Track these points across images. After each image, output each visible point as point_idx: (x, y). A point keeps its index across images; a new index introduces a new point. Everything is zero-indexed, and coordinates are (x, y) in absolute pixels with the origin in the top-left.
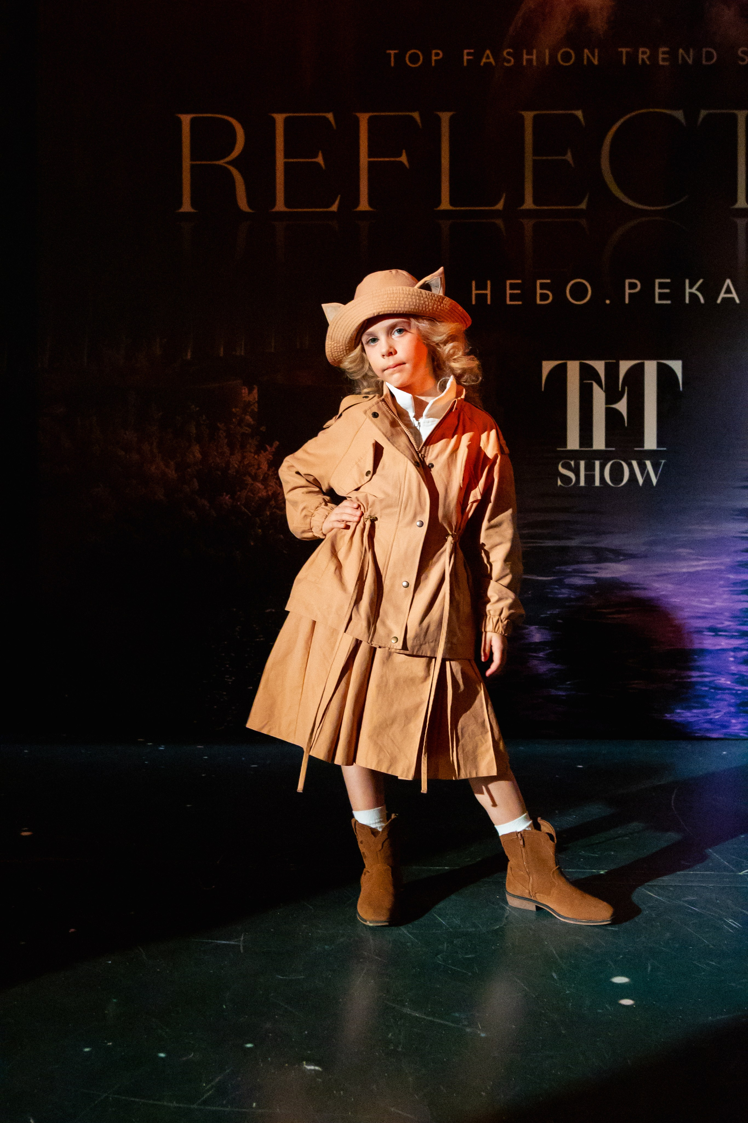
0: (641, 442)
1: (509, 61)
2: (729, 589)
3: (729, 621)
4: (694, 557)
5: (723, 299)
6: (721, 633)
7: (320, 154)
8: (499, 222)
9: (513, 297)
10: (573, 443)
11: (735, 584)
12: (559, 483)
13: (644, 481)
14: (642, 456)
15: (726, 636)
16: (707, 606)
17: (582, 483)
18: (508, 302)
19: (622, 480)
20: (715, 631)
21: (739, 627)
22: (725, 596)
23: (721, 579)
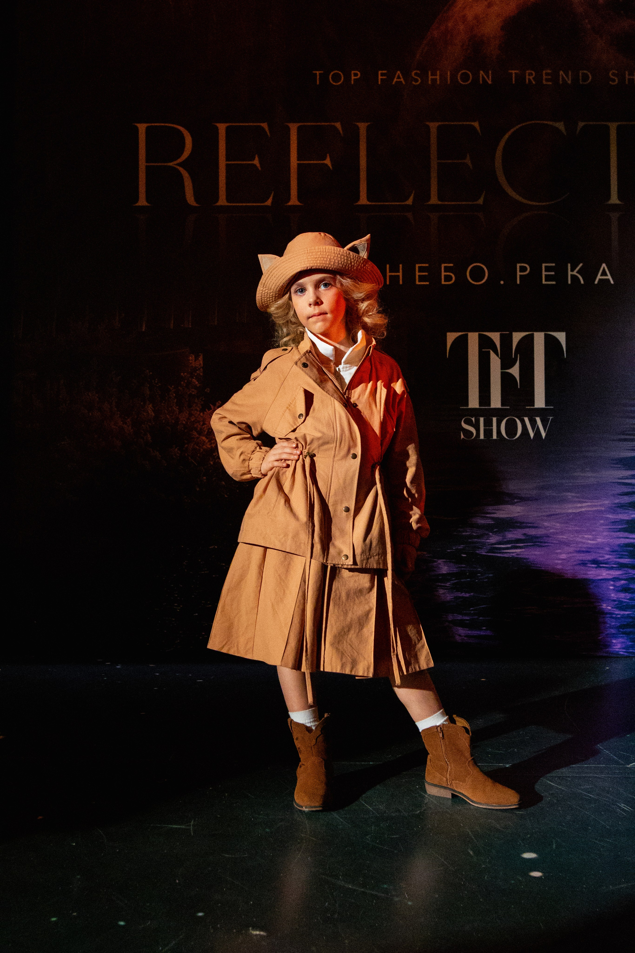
0: (531, 401)
1: (416, 81)
2: (608, 527)
3: (610, 555)
4: (577, 500)
5: (600, 280)
6: (601, 565)
7: (257, 158)
8: (410, 215)
9: (421, 278)
10: (474, 402)
11: (614, 523)
12: (462, 437)
13: (535, 435)
14: (533, 413)
15: (607, 567)
16: (590, 542)
17: (482, 437)
18: (417, 283)
19: (516, 434)
20: (597, 563)
21: (618, 560)
22: (605, 534)
23: (602, 518)
